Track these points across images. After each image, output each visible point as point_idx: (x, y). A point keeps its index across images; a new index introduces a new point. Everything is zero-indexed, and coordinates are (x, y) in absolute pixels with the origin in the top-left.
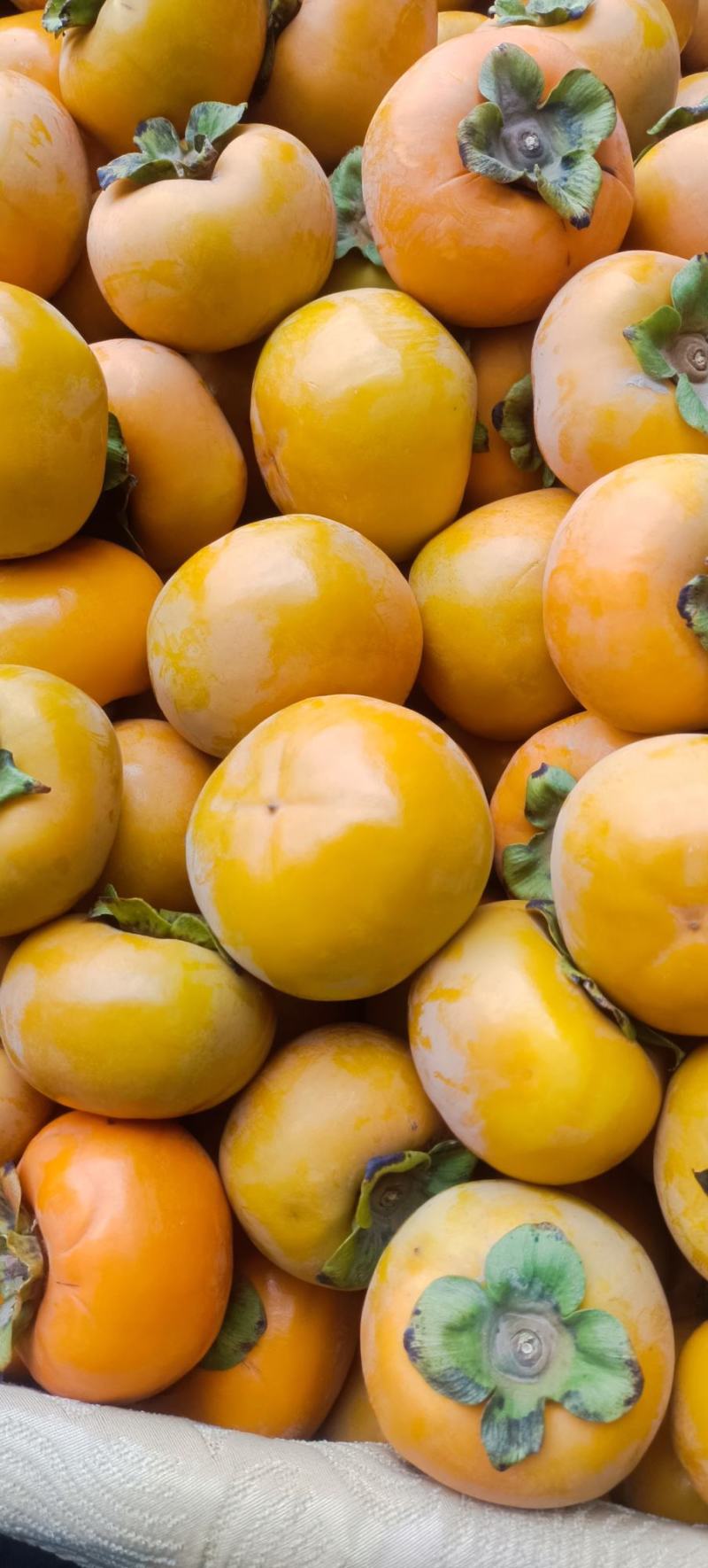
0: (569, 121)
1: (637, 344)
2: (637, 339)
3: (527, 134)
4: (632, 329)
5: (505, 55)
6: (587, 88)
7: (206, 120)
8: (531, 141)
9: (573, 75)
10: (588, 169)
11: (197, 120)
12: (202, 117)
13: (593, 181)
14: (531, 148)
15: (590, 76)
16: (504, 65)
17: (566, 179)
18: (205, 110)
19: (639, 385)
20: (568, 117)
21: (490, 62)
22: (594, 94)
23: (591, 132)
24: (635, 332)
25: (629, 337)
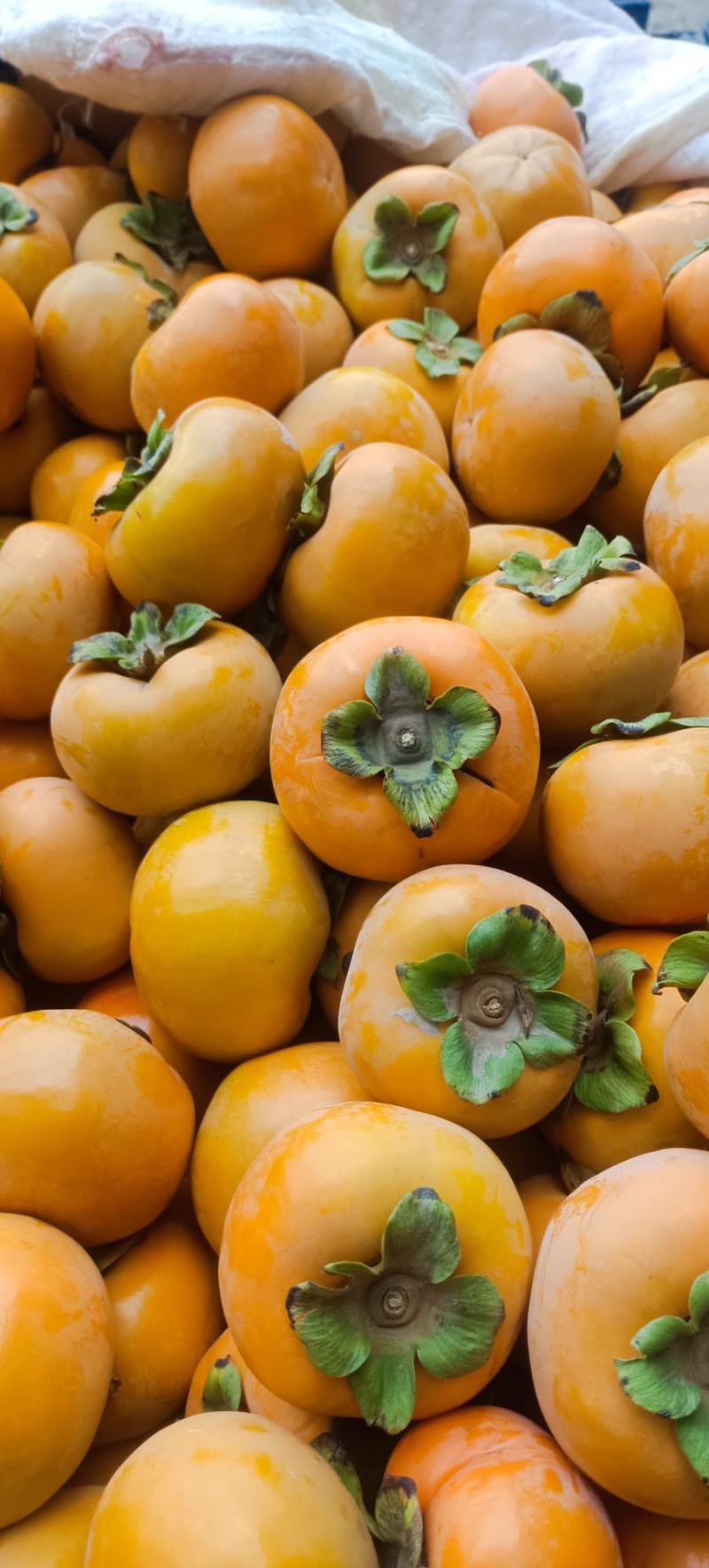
0: (453, 727)
1: (407, 982)
2: (407, 978)
3: (403, 730)
4: (405, 967)
5: (397, 658)
6: (469, 705)
7: (183, 619)
8: (407, 738)
9: (457, 691)
10: (447, 784)
11: (177, 617)
12: (181, 616)
13: (444, 797)
14: (406, 745)
15: (474, 696)
16: (392, 667)
17: (428, 782)
18: (185, 612)
19: (407, 1019)
20: (452, 723)
21: (379, 662)
22: (476, 712)
23: (464, 747)
24: (407, 971)
25: (401, 973)
